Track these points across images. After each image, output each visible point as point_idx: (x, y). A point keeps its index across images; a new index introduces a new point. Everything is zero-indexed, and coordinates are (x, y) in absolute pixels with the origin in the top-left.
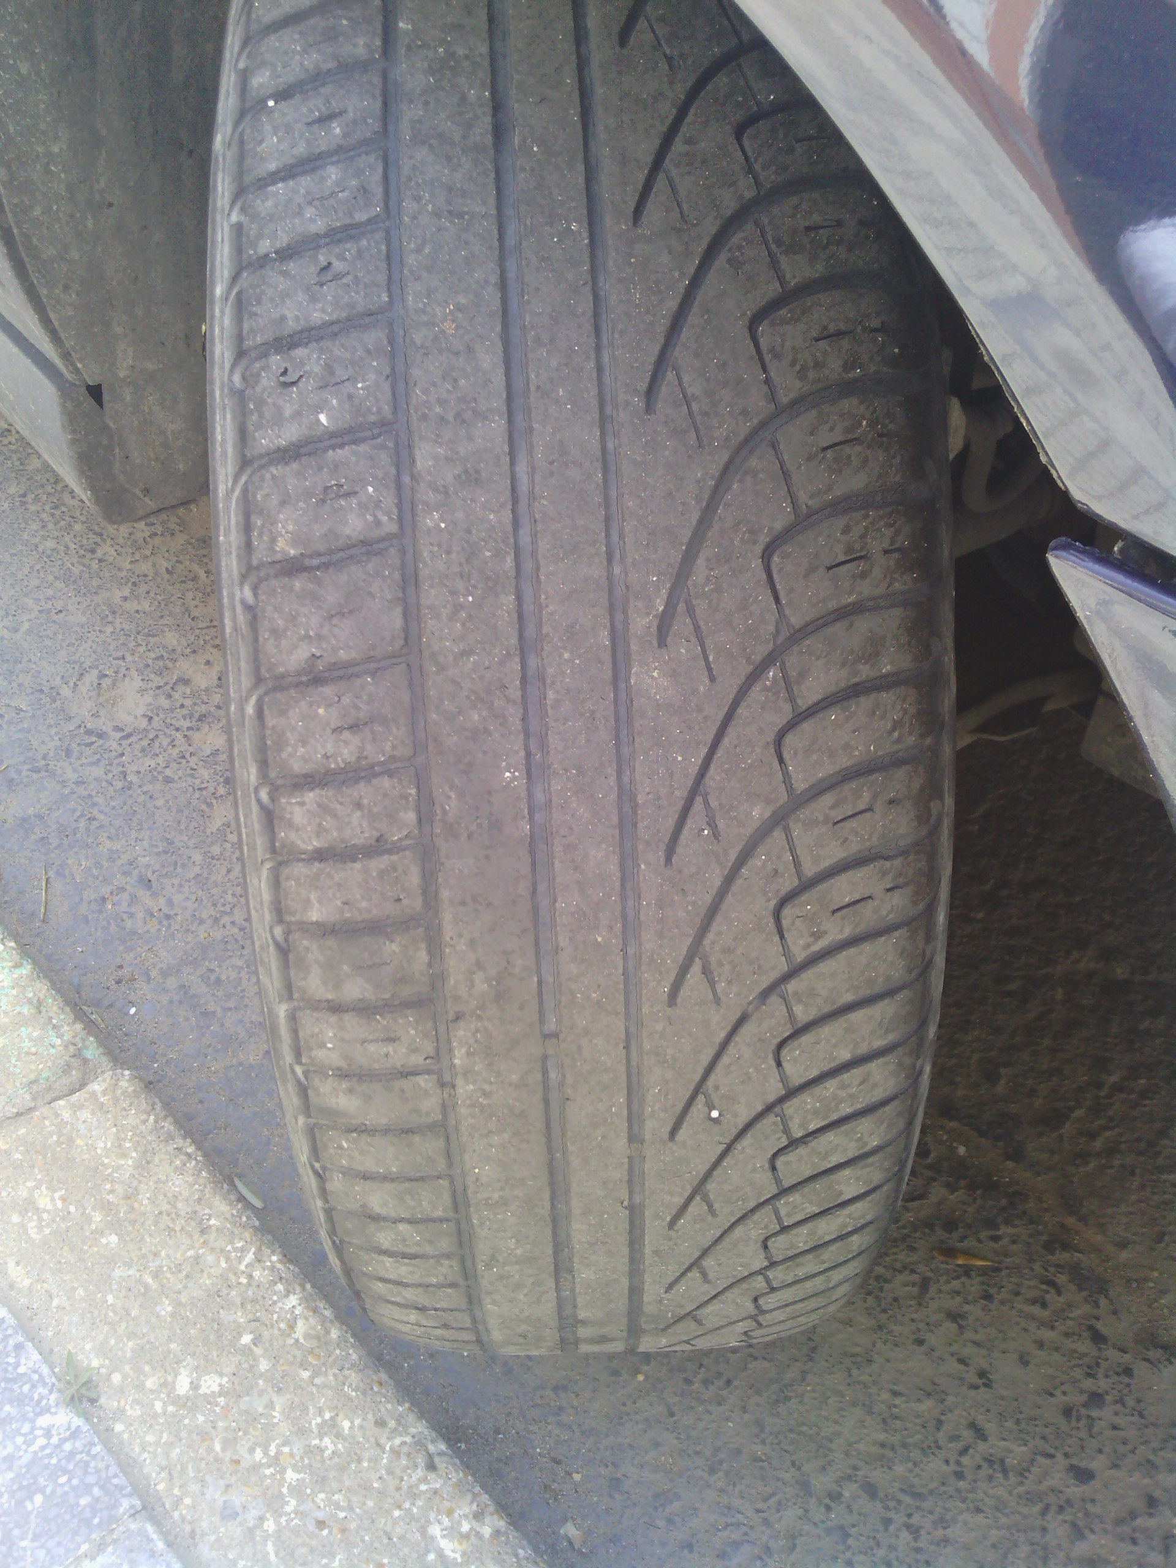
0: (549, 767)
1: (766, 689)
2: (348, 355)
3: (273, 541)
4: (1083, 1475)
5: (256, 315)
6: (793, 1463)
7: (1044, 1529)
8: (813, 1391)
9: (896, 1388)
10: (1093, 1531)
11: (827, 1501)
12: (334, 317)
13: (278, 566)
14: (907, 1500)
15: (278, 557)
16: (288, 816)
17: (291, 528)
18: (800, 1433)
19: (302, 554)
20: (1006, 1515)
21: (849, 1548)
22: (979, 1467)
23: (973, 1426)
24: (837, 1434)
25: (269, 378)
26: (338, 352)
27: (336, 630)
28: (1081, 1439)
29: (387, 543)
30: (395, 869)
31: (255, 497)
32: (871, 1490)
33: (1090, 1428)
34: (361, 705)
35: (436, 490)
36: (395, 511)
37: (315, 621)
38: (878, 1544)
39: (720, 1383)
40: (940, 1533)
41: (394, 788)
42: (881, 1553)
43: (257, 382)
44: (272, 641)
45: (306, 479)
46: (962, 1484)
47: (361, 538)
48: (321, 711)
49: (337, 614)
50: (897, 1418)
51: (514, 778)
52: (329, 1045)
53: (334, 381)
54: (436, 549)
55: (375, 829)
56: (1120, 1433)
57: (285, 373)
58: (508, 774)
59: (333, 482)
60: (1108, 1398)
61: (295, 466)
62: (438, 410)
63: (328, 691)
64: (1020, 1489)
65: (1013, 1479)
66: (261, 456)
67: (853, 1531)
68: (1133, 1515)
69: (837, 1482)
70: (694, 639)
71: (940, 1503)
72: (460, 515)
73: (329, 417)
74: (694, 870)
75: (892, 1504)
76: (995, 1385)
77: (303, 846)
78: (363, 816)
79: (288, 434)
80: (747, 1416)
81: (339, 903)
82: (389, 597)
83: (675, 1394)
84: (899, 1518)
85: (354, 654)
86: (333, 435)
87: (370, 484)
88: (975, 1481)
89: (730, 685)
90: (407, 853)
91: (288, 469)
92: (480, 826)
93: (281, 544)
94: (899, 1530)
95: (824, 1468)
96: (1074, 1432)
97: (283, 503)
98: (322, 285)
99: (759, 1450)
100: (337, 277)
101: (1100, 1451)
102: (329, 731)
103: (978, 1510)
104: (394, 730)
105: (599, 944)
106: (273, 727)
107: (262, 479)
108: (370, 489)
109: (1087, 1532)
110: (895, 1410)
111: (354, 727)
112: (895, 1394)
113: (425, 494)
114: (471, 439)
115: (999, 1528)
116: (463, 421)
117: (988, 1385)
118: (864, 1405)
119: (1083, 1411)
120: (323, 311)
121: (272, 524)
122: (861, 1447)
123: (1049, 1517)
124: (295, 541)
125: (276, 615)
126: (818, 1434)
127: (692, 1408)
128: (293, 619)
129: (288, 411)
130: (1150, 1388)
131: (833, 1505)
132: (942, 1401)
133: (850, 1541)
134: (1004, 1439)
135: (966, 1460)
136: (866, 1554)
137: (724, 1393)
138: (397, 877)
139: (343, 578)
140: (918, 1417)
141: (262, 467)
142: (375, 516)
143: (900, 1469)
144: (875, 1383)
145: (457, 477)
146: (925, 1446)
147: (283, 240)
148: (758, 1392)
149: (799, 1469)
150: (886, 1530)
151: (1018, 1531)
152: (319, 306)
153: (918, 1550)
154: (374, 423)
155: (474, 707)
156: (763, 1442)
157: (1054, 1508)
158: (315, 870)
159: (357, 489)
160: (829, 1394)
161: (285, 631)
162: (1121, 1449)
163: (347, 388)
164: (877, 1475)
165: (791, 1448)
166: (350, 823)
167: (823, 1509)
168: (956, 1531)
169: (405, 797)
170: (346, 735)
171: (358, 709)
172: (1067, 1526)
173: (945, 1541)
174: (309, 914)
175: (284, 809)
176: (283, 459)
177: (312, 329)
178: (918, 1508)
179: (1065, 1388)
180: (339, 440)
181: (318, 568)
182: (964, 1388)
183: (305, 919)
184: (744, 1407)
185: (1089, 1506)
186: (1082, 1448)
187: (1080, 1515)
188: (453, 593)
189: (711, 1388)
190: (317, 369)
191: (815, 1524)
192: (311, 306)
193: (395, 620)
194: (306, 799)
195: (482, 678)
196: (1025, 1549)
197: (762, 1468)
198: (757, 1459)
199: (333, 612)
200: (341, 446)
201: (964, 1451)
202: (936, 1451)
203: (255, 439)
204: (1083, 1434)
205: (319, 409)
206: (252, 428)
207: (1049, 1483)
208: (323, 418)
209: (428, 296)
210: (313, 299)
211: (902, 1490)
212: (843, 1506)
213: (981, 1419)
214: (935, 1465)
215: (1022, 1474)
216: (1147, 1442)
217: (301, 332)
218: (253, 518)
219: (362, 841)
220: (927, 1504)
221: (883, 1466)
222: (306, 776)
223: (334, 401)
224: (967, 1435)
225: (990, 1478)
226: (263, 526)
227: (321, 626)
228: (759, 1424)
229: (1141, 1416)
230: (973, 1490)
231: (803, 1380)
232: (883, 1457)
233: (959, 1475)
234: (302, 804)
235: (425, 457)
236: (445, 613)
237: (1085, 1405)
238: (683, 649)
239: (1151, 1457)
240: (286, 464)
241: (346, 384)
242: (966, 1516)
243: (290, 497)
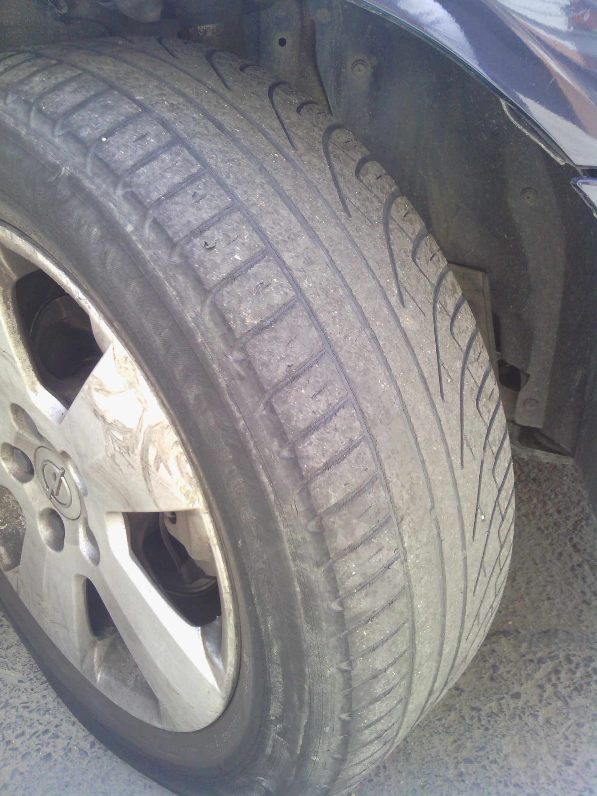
0: (393, 375)
1: (439, 312)
2: (230, 227)
3: (243, 321)
4: (517, 696)
5: (173, 225)
6: (436, 776)
7: (526, 724)
8: (414, 743)
9: (438, 718)
10: (538, 711)
11: (460, 779)
12: (214, 213)
13: (251, 332)
14: (481, 753)
15: (250, 327)
16: (305, 454)
17: (249, 311)
18: (427, 762)
19: (261, 321)
20: (513, 730)
21: (483, 789)
22: (489, 721)
23: (473, 709)
24: (438, 751)
25: (198, 250)
26: (225, 227)
27: (293, 349)
28: (505, 684)
29: (294, 301)
30: (360, 454)
31: (223, 305)
32: (468, 761)
33: (503, 678)
34: (319, 380)
35: (300, 271)
36: (290, 285)
37: (282, 349)
38: (490, 778)
39: (382, 770)
40: (502, 755)
41: (347, 413)
42: (494, 780)
43: (193, 254)
44: (265, 369)
45: (245, 286)
46: (491, 732)
47: (283, 302)
48: (303, 391)
49: (290, 341)
50: (449, 728)
51: (385, 386)
52: (354, 573)
53: (231, 240)
54: (313, 296)
55: (347, 438)
56: (512, 673)
57: (206, 244)
58: (383, 385)
59: (258, 283)
60: (497, 664)
61: (236, 283)
62: (281, 238)
63: (302, 380)
64: (507, 717)
65: (502, 716)
66: (215, 286)
67: (479, 781)
68: (541, 696)
69: (456, 768)
70: (412, 300)
71: (492, 745)
72: (314, 278)
73: (240, 256)
74: (451, 400)
75: (479, 759)
76: (465, 689)
77: (318, 466)
78: (340, 434)
79: (225, 270)
80: (404, 774)
81: (343, 486)
82: (307, 324)
83: (371, 790)
84: (486, 762)
85: (306, 357)
86: (245, 263)
87: (273, 278)
88: (493, 727)
89: (430, 314)
90: (362, 443)
91: (233, 286)
92: (382, 415)
93: (248, 321)
94: (490, 766)
95: (447, 768)
96: (501, 684)
97: (240, 302)
98: (198, 202)
99: (420, 782)
100: (203, 197)
101: (513, 683)
102: (310, 399)
103: (504, 736)
104: (336, 385)
105: (435, 451)
106: (282, 412)
107: (222, 295)
108: (275, 280)
109: (537, 713)
110: (446, 726)
111: (320, 392)
112: (440, 720)
113: (298, 275)
114: (299, 245)
115: (515, 736)
116: (292, 239)
117: (463, 691)
118: (435, 733)
119: (496, 675)
120: (207, 212)
121: (239, 314)
122: (450, 748)
123: (523, 719)
124: (255, 316)
125: (262, 356)
126: (432, 757)
127: (383, 789)
128: (271, 353)
129: (218, 260)
130: (504, 651)
131: (463, 778)
132: (456, 709)
133: (482, 786)
134: (485, 705)
135: (483, 722)
136: (490, 785)
137: (387, 773)
138: (362, 458)
139: (285, 324)
140: (454, 721)
141: (219, 290)
142: (283, 291)
143: (468, 745)
144: (430, 722)
145: (304, 263)
146: (467, 729)
147: (164, 190)
148: (398, 761)
149: (440, 776)
150: (487, 770)
151: (521, 731)
152: (203, 211)
153: (502, 767)
154: (259, 252)
155: (359, 360)
156: (419, 778)
157: (522, 714)
158: (327, 476)
159: (270, 282)
160: (420, 739)
161: (270, 361)
162: (517, 677)
163: (240, 241)
164: (464, 754)
165: (430, 772)
166: (335, 441)
167: (462, 783)
168: (506, 750)
169: (352, 415)
170: (319, 397)
171: (318, 382)
172: (530, 716)
173: (506, 756)
174: (331, 501)
175: (302, 452)
176: (228, 282)
177: (206, 222)
178: (487, 752)
179: (483, 672)
180: (249, 264)
181: (271, 324)
182: (457, 698)
183: (329, 506)
184: (399, 771)
185: (529, 704)
186: (508, 687)
187: (530, 709)
188: (329, 312)
189: (381, 775)
190: (221, 237)
191: (466, 791)
192: (200, 212)
193: (314, 334)
194: (312, 440)
195: (356, 345)
196: (528, 736)
197: (428, 788)
198: (423, 787)
199: (288, 341)
200: (252, 266)
201: (480, 720)
202: (472, 728)
203: (207, 279)
204: (504, 682)
205: (233, 253)
206: (203, 275)
207: (511, 707)
208: (237, 257)
209: (246, 194)
210: (199, 209)
211: (477, 751)
212: (467, 775)
213: (472, 705)
214: (477, 733)
215: (501, 711)
216: (521, 669)
217: (202, 224)
218: (227, 316)
219: (343, 447)
220: (488, 749)
221: (463, 749)
222: (307, 428)
223: (238, 248)
224: (474, 713)
225: (496, 721)
226: (234, 317)
227: (286, 350)
228: (410, 772)
229: (511, 662)
230: (496, 731)
231: (407, 742)
232: (459, 746)
233: (487, 729)
234: (311, 444)
235: (288, 258)
236: (330, 322)
237: (494, 672)
238: (411, 305)
239: (527, 673)
240: (232, 283)
241: (238, 239)
242: (503, 741)
243: (241, 297)
